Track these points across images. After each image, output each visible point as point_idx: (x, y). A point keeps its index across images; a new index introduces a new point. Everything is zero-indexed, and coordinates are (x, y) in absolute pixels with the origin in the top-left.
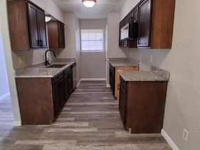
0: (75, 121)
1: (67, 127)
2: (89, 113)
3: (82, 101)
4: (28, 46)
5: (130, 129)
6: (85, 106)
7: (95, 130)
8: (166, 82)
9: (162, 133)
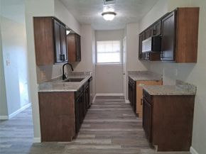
0: (96, 138)
1: (89, 144)
2: (110, 130)
3: (100, 118)
4: (53, 61)
5: (156, 147)
6: (104, 123)
7: (119, 147)
8: (193, 96)
9: (191, 151)
